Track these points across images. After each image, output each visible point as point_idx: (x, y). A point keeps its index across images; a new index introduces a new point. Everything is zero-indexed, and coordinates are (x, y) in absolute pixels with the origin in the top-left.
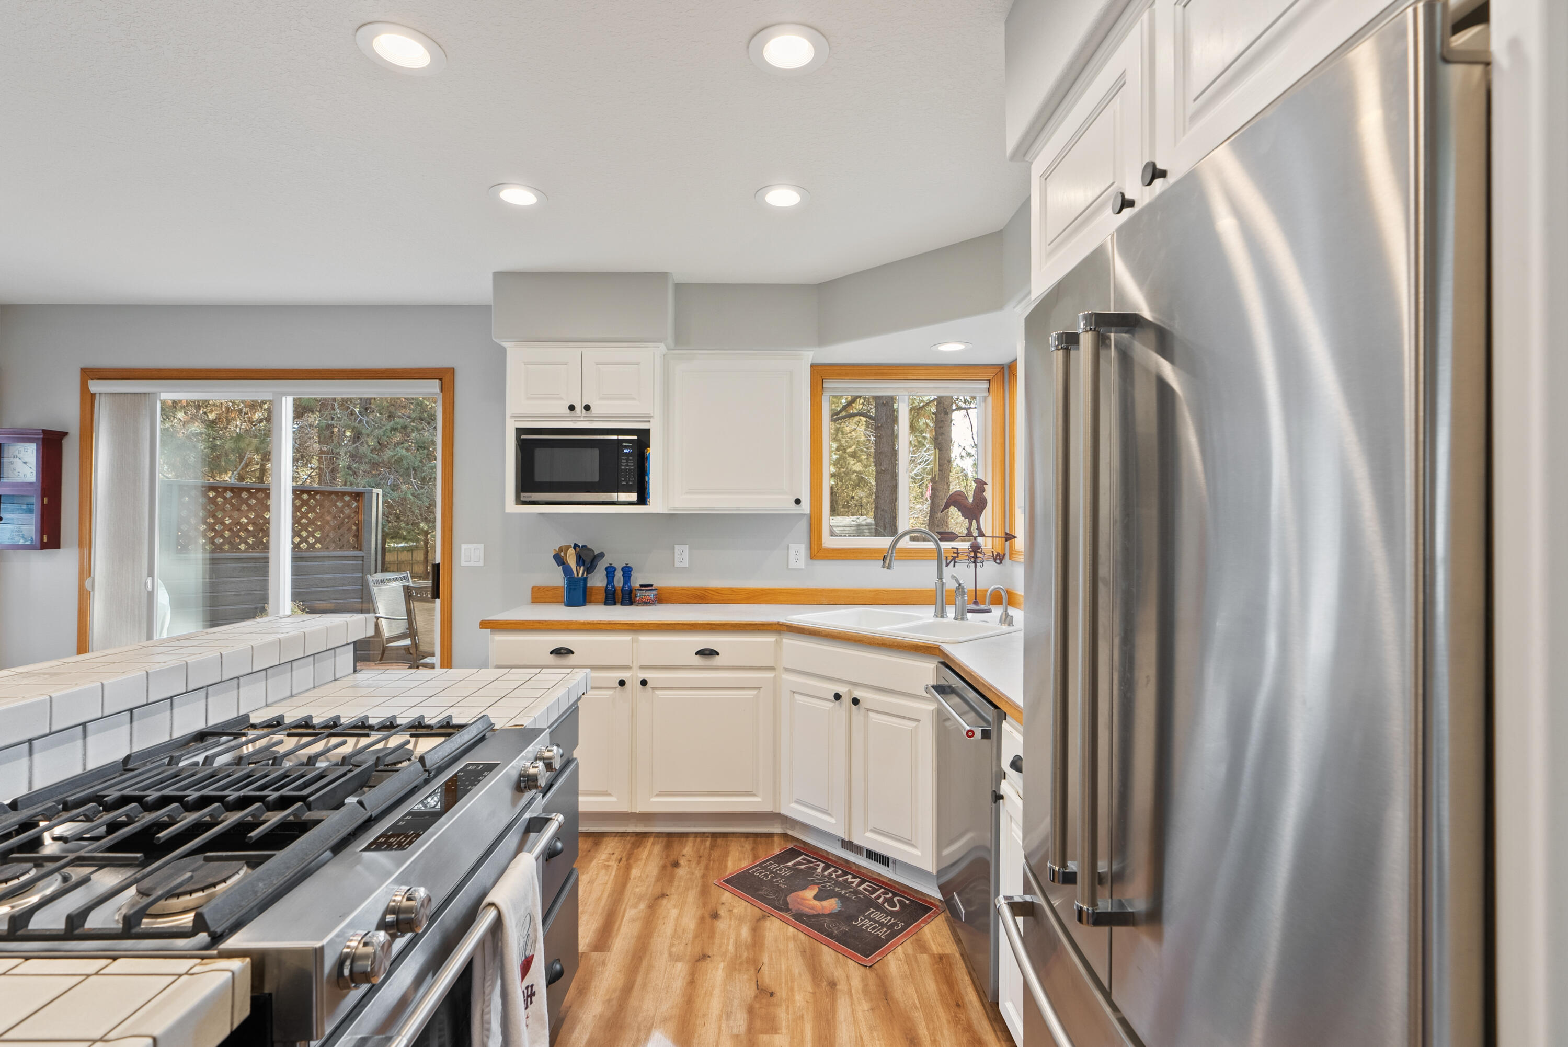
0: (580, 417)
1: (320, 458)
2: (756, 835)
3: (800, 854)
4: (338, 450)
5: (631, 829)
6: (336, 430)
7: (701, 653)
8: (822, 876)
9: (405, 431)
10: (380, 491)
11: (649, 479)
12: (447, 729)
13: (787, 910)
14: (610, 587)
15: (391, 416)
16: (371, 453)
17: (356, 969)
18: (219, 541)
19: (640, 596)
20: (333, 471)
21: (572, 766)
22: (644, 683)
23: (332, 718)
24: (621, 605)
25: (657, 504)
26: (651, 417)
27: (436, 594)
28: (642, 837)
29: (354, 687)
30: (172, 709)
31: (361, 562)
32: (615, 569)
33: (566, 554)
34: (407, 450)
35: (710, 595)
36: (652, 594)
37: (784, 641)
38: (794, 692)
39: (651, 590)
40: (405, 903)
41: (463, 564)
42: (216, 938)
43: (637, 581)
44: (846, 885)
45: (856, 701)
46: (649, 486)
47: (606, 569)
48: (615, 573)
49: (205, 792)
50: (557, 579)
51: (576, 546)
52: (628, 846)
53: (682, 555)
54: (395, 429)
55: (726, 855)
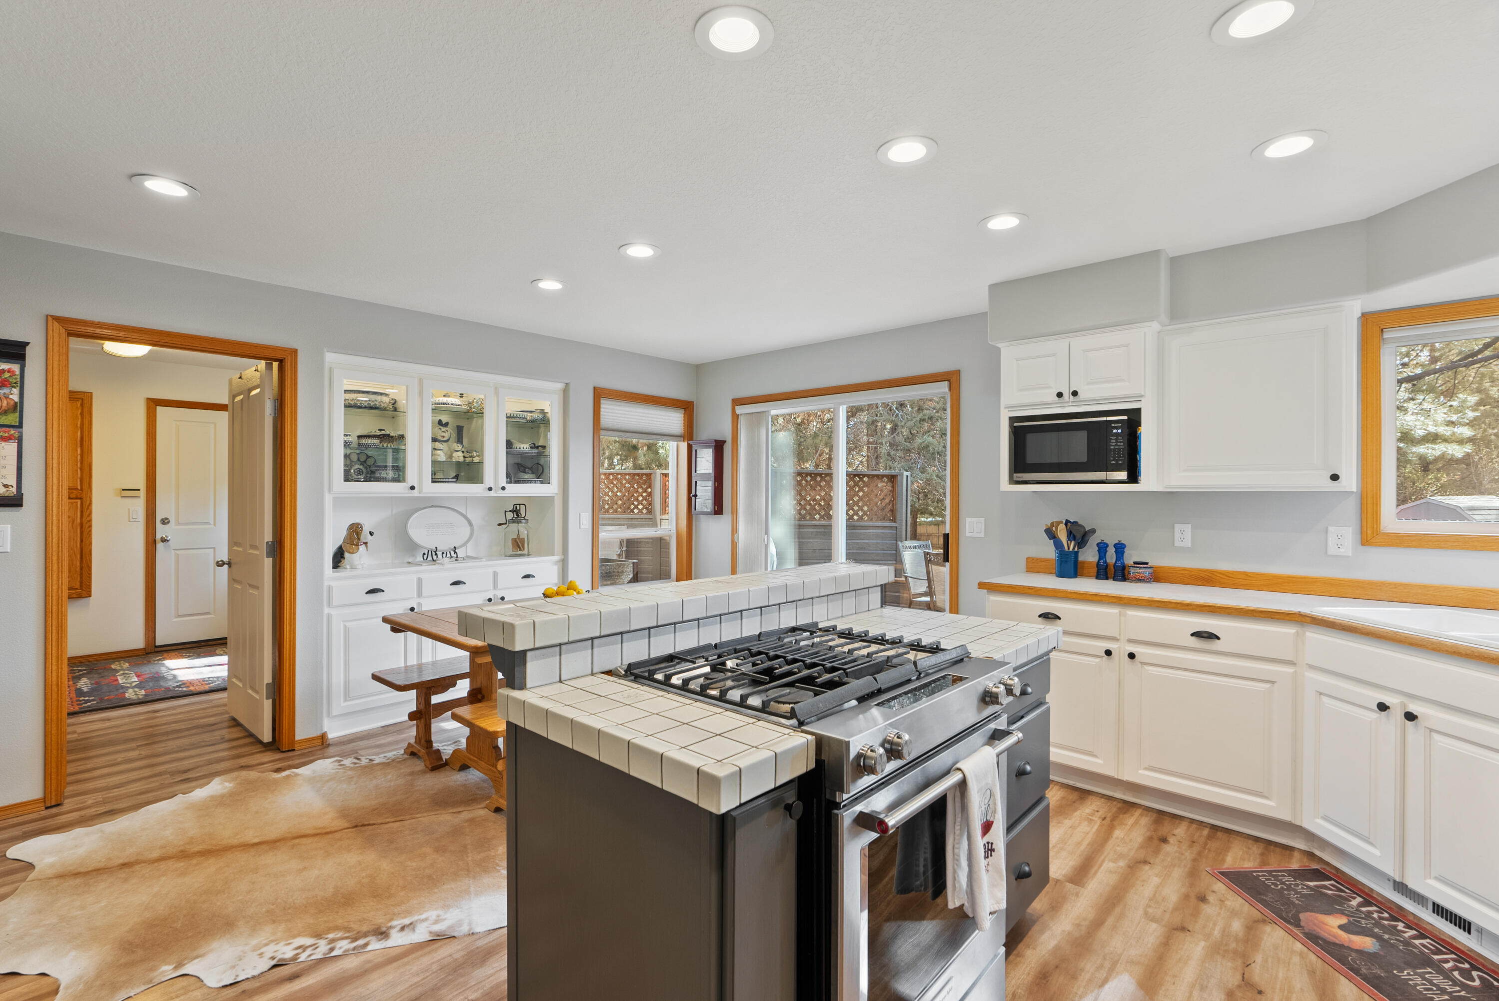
0: (1069, 402)
1: (868, 447)
2: (1269, 843)
3: (1330, 879)
4: (880, 441)
5: (1118, 795)
6: (879, 424)
7: (1197, 634)
8: (1357, 910)
9: (931, 421)
10: (908, 474)
11: (1140, 458)
12: (935, 649)
13: (1297, 924)
14: (1102, 562)
15: (920, 409)
16: (905, 441)
17: (866, 763)
18: (803, 512)
19: (1133, 573)
20: (877, 457)
21: (1043, 708)
22: (1132, 656)
23: (864, 631)
24: (1114, 580)
25: (1149, 481)
26: (1142, 396)
27: (946, 558)
28: (1129, 806)
29: (881, 616)
30: (779, 612)
31: (895, 532)
32: (1107, 546)
33: (1057, 529)
34: (933, 437)
35: (1217, 578)
36: (1147, 572)
37: (1308, 634)
38: (1321, 694)
39: (1146, 567)
40: (896, 739)
41: (968, 534)
42: (801, 724)
43: (1130, 557)
44: (1394, 931)
45: (1410, 717)
46: (1140, 464)
47: (1098, 545)
48: (1108, 549)
49: (796, 656)
50: (1049, 552)
51: (1067, 522)
52: (1114, 810)
53: (1184, 534)
54: (924, 420)
55: (1227, 849)
